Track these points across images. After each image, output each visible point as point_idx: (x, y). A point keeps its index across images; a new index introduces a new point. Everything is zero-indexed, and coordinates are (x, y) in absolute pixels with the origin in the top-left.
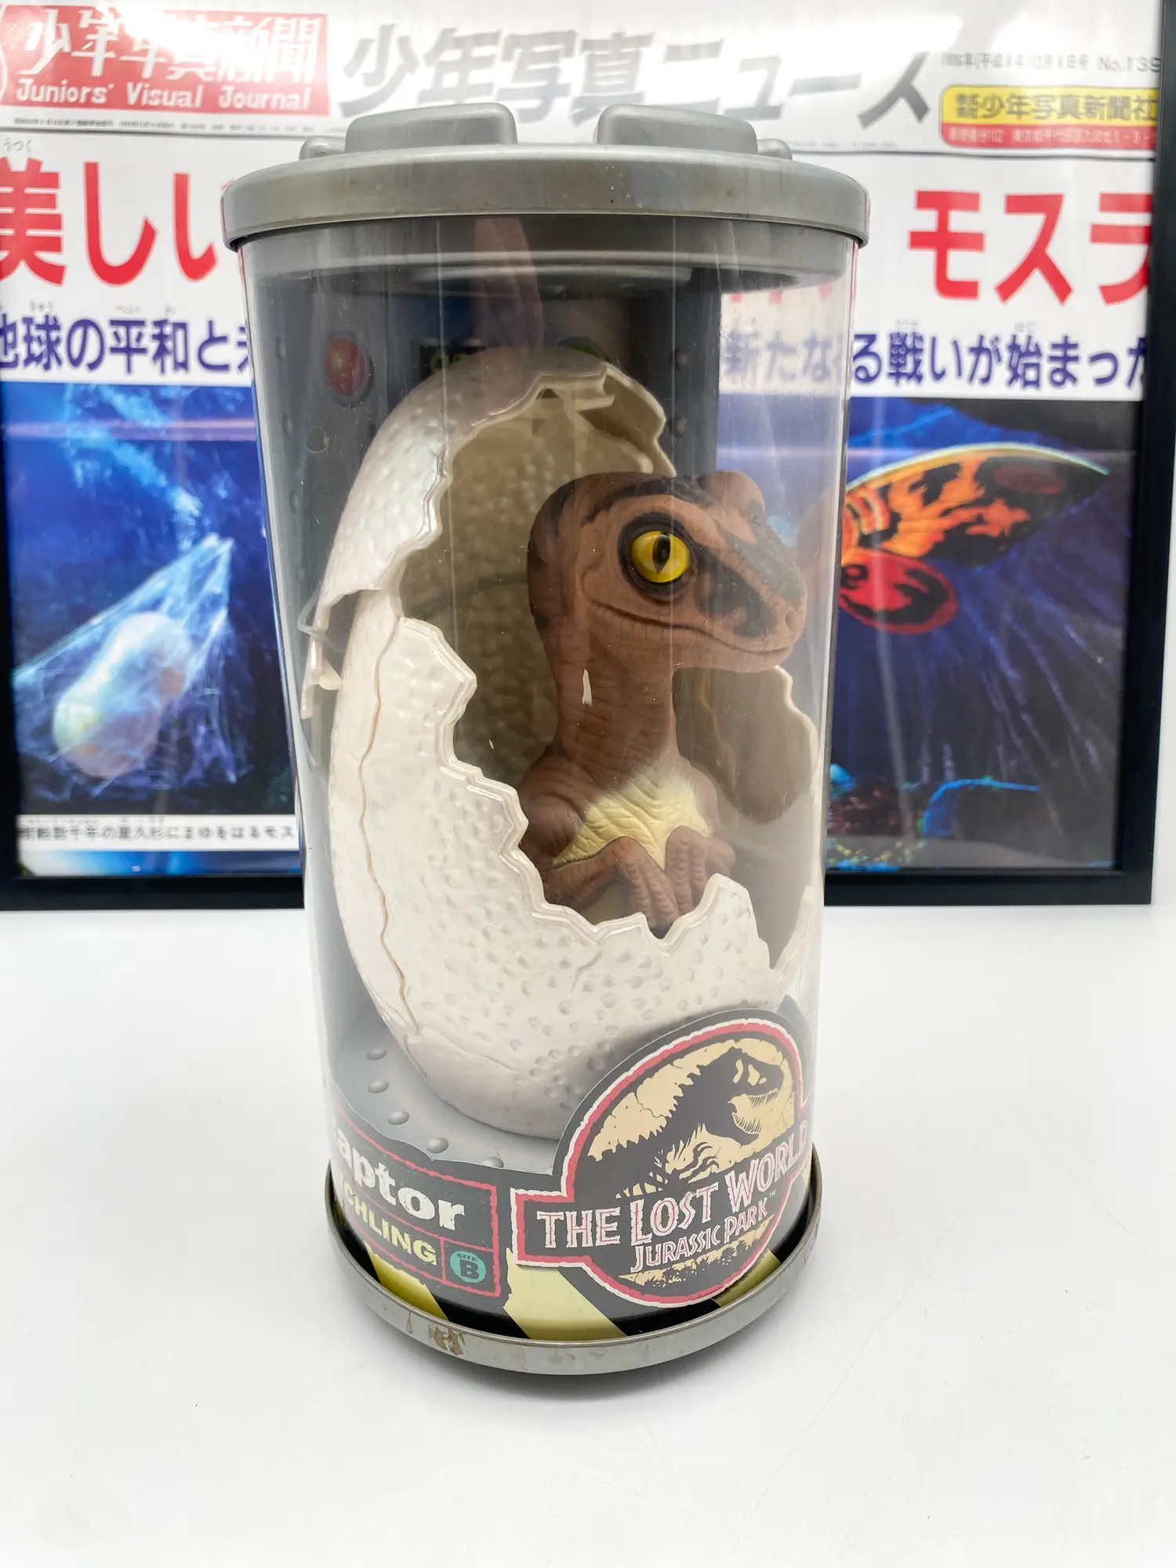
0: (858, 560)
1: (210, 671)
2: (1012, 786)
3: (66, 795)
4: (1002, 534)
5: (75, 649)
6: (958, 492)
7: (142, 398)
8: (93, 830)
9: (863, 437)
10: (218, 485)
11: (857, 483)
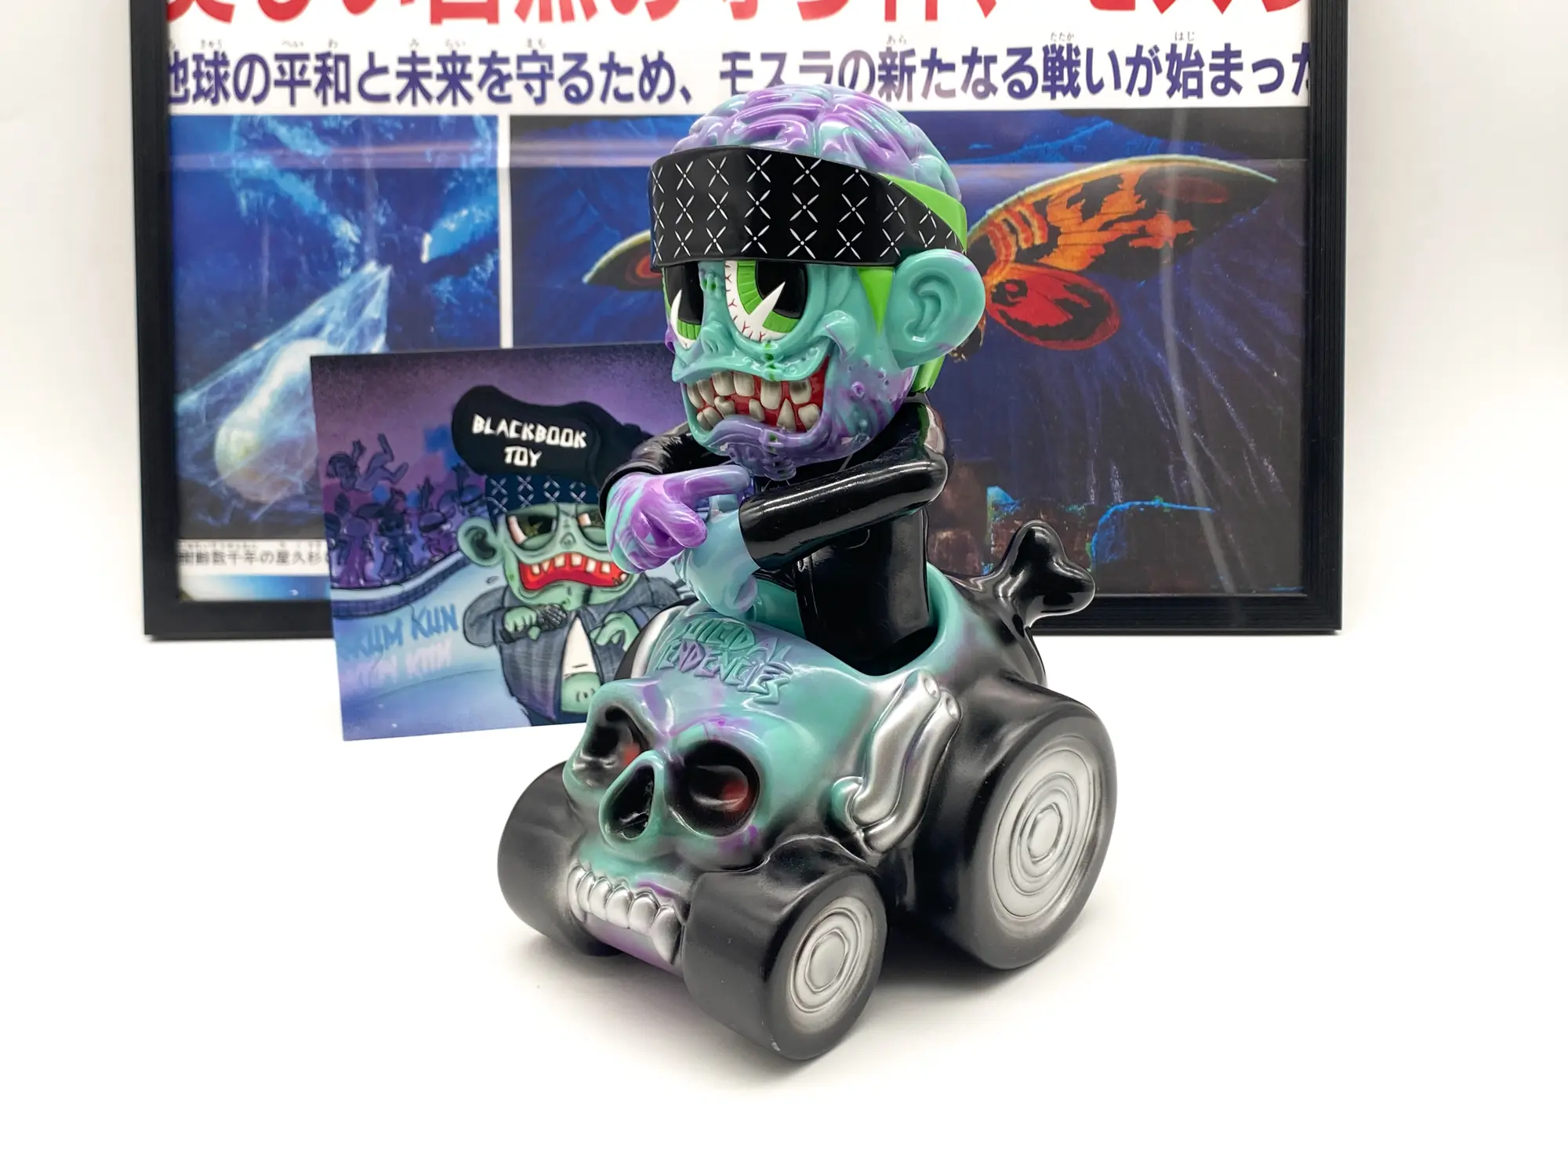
0: (1016, 278)
2: (1185, 507)
3: (226, 520)
4: (1166, 246)
6: (1121, 204)
7: (305, 129)
8: (251, 554)
9: (1020, 151)
10: (377, 213)
11: (1015, 197)
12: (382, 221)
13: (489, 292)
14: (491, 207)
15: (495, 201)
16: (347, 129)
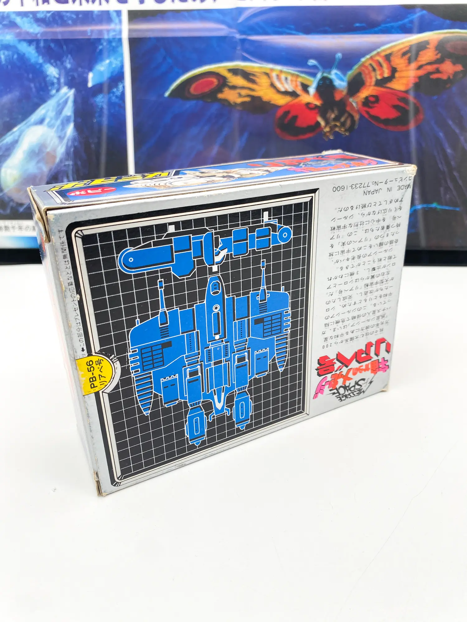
0: (374, 94)
1: (67, 153)
2: (447, 208)
3: (8, 211)
4: (449, 78)
5: (7, 142)
6: (428, 56)
7: (29, 19)
8: (21, 227)
9: (380, 28)
10: (66, 62)
11: (374, 53)
12: (69, 66)
13: (121, 102)
14: (119, 59)
15: (122, 55)
16: (49, 18)
